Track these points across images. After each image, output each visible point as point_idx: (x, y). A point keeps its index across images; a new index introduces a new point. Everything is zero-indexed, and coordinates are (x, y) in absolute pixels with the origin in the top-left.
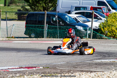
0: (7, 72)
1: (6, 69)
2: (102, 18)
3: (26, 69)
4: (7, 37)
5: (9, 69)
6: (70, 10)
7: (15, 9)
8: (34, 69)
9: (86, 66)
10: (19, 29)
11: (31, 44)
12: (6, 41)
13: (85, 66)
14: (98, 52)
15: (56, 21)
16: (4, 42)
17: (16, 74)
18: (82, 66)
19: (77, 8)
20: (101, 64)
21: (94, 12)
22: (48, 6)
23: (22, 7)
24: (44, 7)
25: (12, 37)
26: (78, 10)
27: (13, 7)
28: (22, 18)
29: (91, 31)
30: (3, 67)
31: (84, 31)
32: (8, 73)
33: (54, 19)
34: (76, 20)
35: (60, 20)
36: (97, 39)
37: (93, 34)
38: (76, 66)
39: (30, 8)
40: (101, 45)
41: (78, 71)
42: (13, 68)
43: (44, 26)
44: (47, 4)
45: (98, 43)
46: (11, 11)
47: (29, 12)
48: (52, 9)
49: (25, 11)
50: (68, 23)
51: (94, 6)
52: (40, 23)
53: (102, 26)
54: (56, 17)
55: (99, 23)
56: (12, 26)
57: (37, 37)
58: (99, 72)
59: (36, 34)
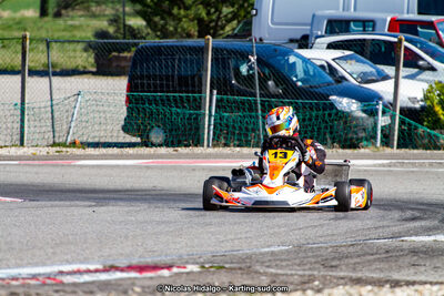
0: (52, 285)
1: (50, 274)
2: (436, 63)
3: (133, 274)
4: (54, 144)
5: (61, 273)
6: (308, 33)
7: (84, 31)
8: (165, 273)
9: (375, 260)
10: (101, 109)
11: (149, 173)
12: (47, 158)
13: (369, 261)
14: (422, 204)
15: (252, 76)
16: (41, 162)
17: (92, 292)
18: (358, 260)
19: (336, 25)
20: (433, 251)
21: (407, 40)
22: (219, 18)
23: (114, 21)
24: (200, 21)
25: (74, 144)
26: (338, 34)
27: (76, 23)
28: (114, 64)
29: (393, 117)
30: (36, 265)
31: (362, 118)
32: (57, 291)
33: (244, 69)
34: (332, 71)
35: (267, 71)
36: (416, 151)
37: (401, 131)
38: (334, 259)
39: (144, 23)
40: (433, 173)
41: (342, 281)
42: (79, 272)
43: (200, 98)
44: (213, 10)
45: (421, 165)
46: (66, 38)
47: (142, 43)
48: (234, 29)
49: (124, 38)
50: (299, 84)
51: (406, 16)
52: (187, 86)
53: (439, 95)
54: (252, 59)
55: (426, 86)
56: (72, 99)
57: (176, 141)
58: (428, 286)
59: (171, 130)
